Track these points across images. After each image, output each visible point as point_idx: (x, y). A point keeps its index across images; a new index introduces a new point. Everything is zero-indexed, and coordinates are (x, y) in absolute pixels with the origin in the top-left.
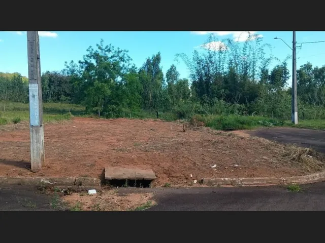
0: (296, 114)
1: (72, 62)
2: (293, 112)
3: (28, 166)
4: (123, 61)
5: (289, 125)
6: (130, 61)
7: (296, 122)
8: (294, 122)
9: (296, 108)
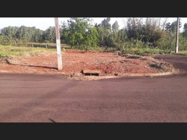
0: (177, 48)
1: (64, 22)
2: (176, 47)
3: (57, 69)
4: (89, 21)
5: (173, 53)
6: (92, 21)
7: (177, 52)
8: (176, 52)
9: (177, 45)
